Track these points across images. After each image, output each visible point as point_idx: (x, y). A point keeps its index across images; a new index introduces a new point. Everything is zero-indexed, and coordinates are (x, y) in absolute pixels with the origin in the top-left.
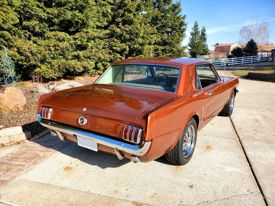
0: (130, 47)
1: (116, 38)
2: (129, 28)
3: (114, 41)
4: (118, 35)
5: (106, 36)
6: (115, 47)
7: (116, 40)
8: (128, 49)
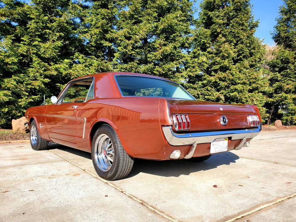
0: (225, 96)
1: (210, 86)
2: (222, 75)
3: (207, 90)
4: (211, 83)
5: (200, 86)
6: (208, 95)
7: (209, 88)
8: (223, 97)
